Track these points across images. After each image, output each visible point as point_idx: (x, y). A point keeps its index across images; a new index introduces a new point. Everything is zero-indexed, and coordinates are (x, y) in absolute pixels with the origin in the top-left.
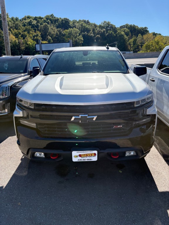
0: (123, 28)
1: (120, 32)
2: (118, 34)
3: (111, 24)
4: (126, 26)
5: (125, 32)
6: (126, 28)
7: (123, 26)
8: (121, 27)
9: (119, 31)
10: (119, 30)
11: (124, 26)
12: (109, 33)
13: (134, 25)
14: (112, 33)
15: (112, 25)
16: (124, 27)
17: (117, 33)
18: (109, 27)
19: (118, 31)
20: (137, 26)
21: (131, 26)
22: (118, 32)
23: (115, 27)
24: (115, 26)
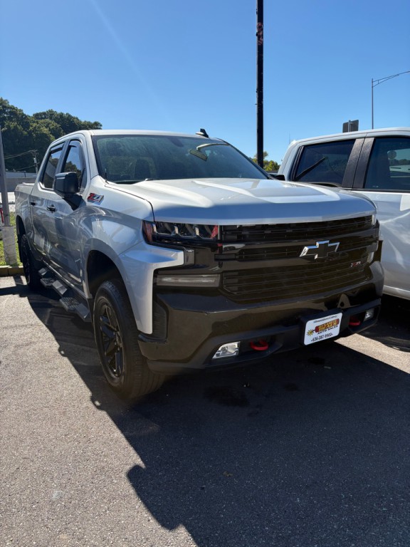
0: (42, 118)
1: (39, 127)
2: (33, 131)
3: (10, 104)
4: (50, 114)
5: (50, 130)
6: (51, 119)
7: (41, 114)
8: (37, 116)
9: (34, 125)
10: (34, 122)
11: (44, 113)
12: (8, 127)
13: (70, 116)
14: (16, 127)
15: (14, 108)
16: (45, 118)
17: (31, 128)
18: (6, 113)
19: (31, 124)
20: (77, 118)
21: (61, 115)
22: (32, 126)
23: (23, 115)
24: (21, 110)
